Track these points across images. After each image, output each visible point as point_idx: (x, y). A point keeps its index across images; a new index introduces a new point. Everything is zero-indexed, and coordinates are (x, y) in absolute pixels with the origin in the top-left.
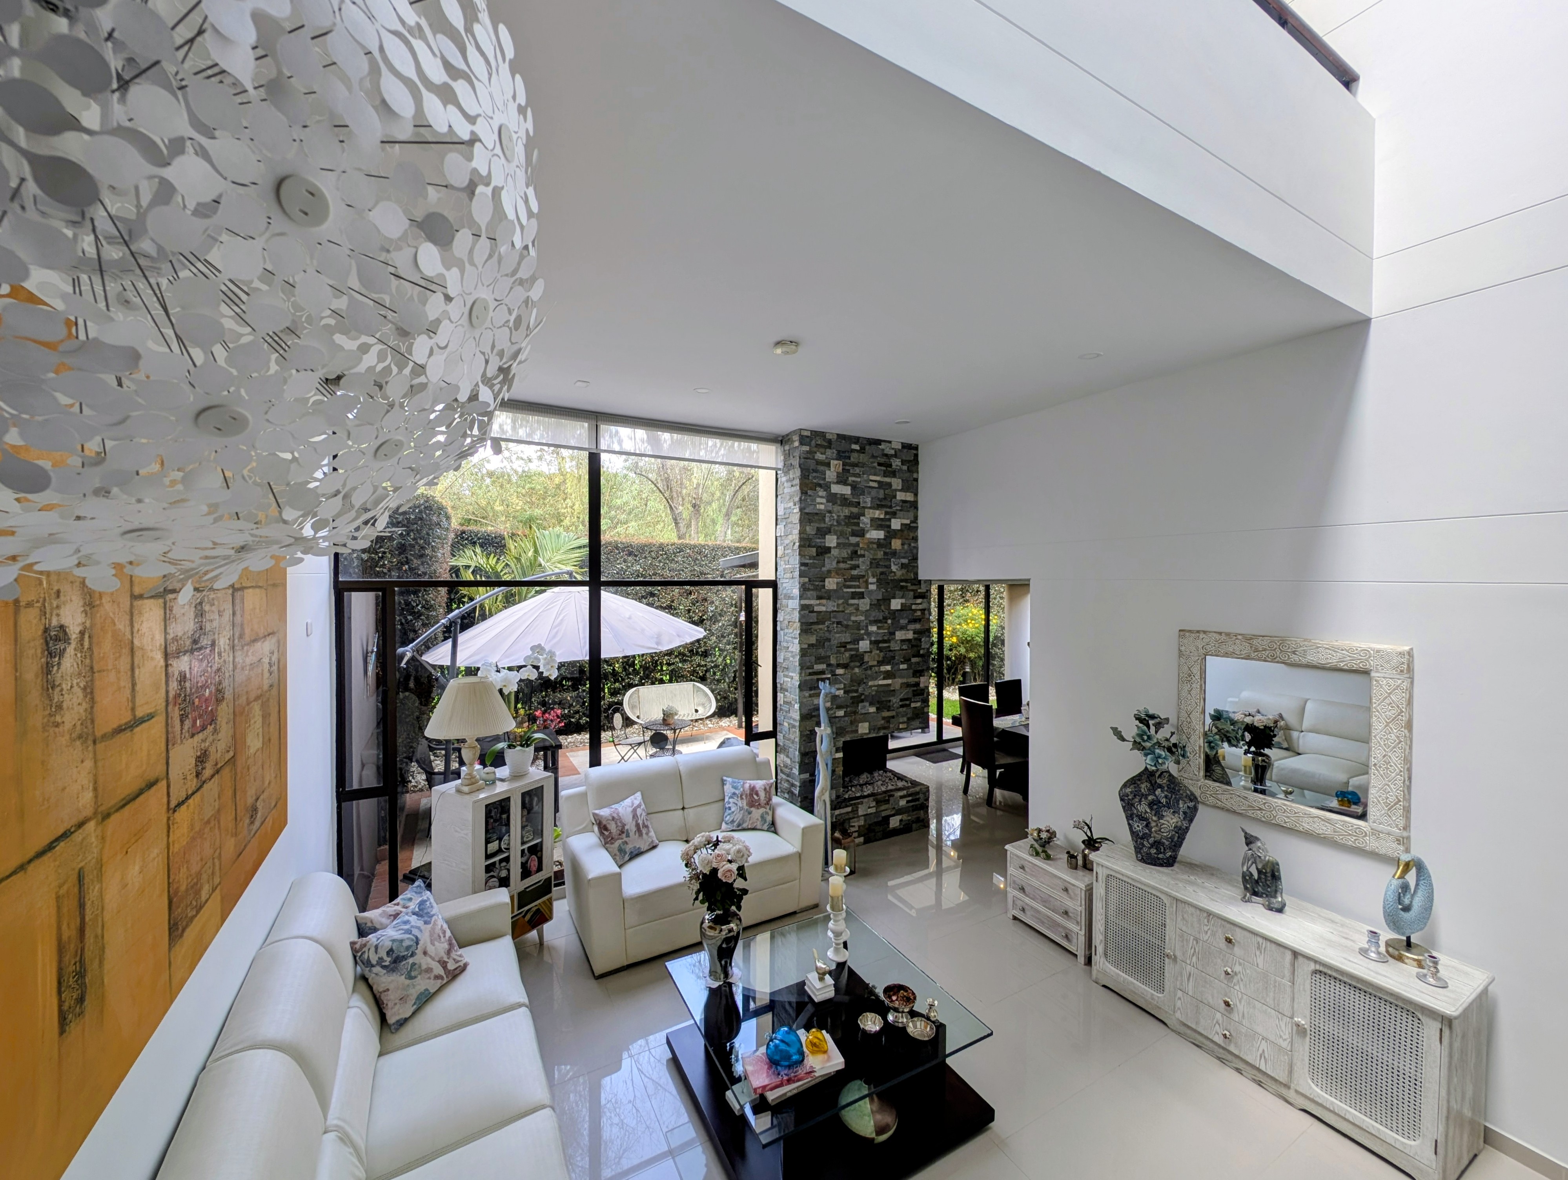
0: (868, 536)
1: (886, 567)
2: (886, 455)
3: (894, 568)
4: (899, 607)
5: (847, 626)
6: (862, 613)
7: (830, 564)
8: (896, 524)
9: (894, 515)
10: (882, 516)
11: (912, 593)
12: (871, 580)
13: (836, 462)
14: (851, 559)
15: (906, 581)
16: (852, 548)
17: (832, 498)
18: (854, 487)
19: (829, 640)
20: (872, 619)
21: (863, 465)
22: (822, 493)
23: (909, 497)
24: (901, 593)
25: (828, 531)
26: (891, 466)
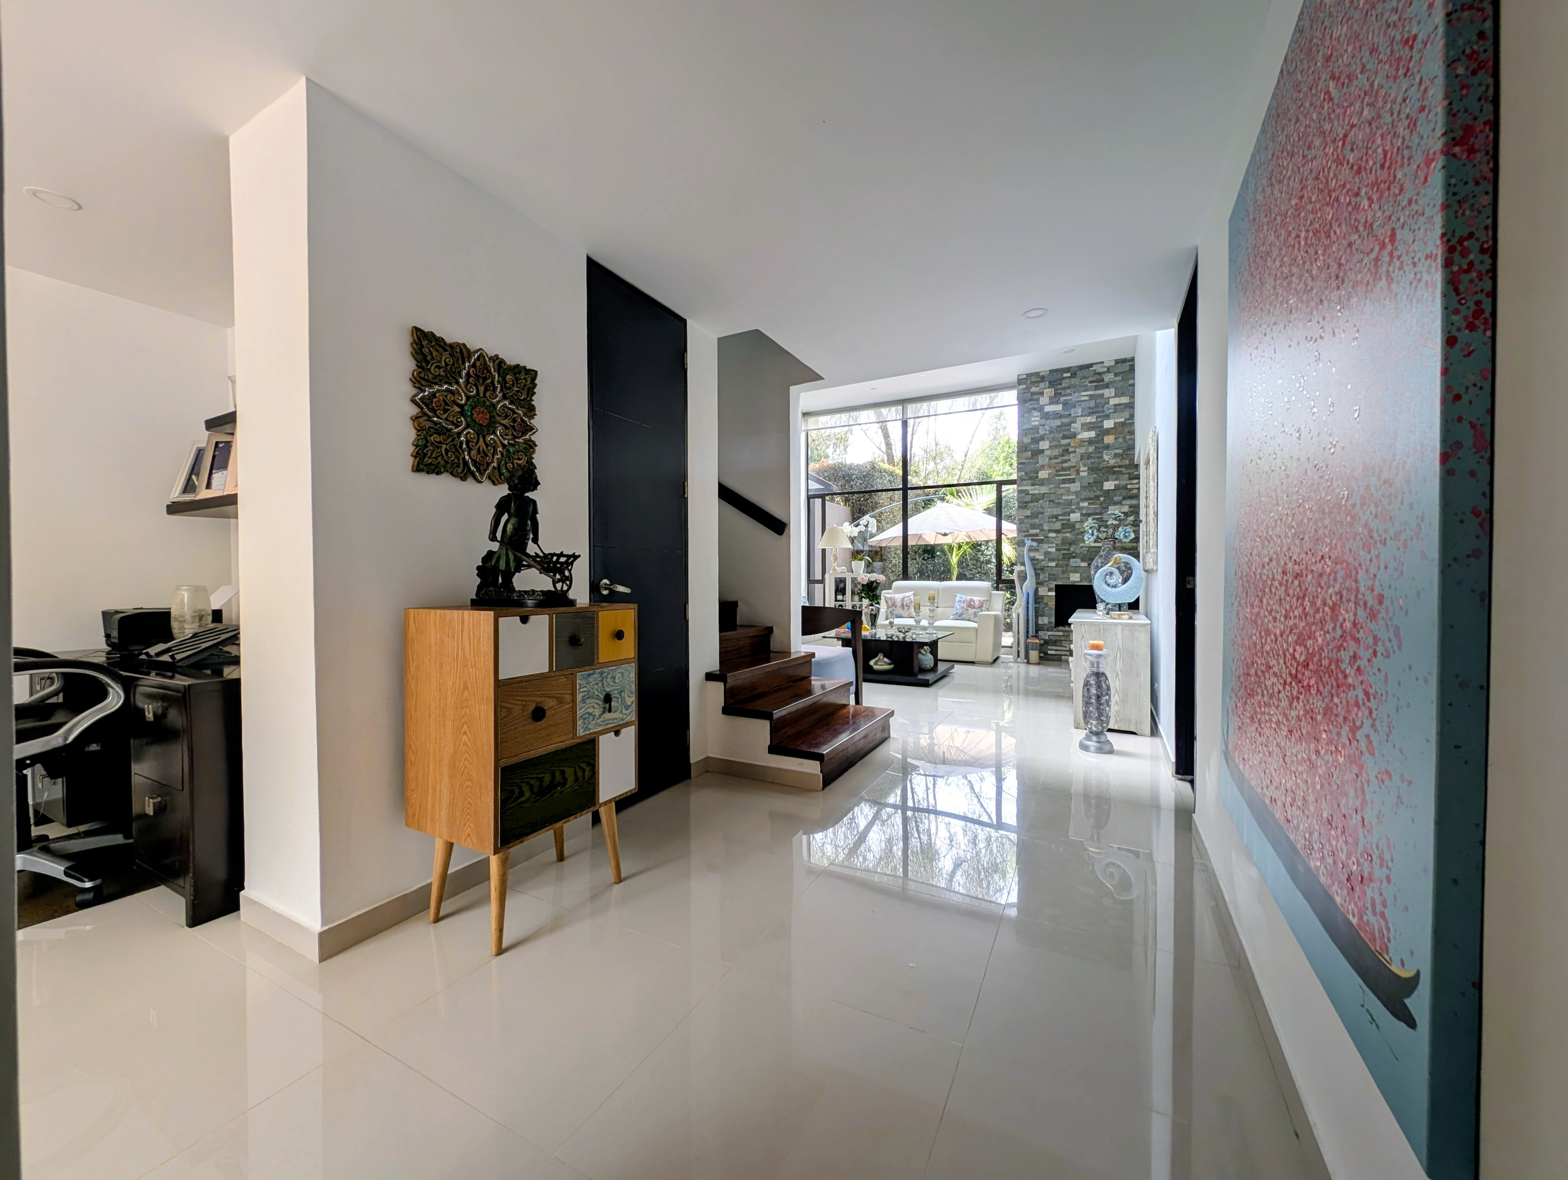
0: (1079, 437)
1: (1099, 458)
2: (1099, 374)
3: (1106, 458)
4: (1113, 488)
5: (1058, 503)
6: (1073, 493)
7: (1042, 460)
8: (1108, 424)
9: (1107, 417)
10: (1094, 420)
11: (1127, 476)
12: (1082, 469)
13: (1048, 390)
14: (1063, 455)
15: (1119, 467)
16: (1063, 448)
17: (1046, 416)
18: (1065, 404)
19: (1043, 513)
20: (1083, 497)
21: (1074, 386)
22: (1036, 413)
23: (1125, 400)
24: (1115, 477)
25: (1042, 438)
26: (1103, 380)
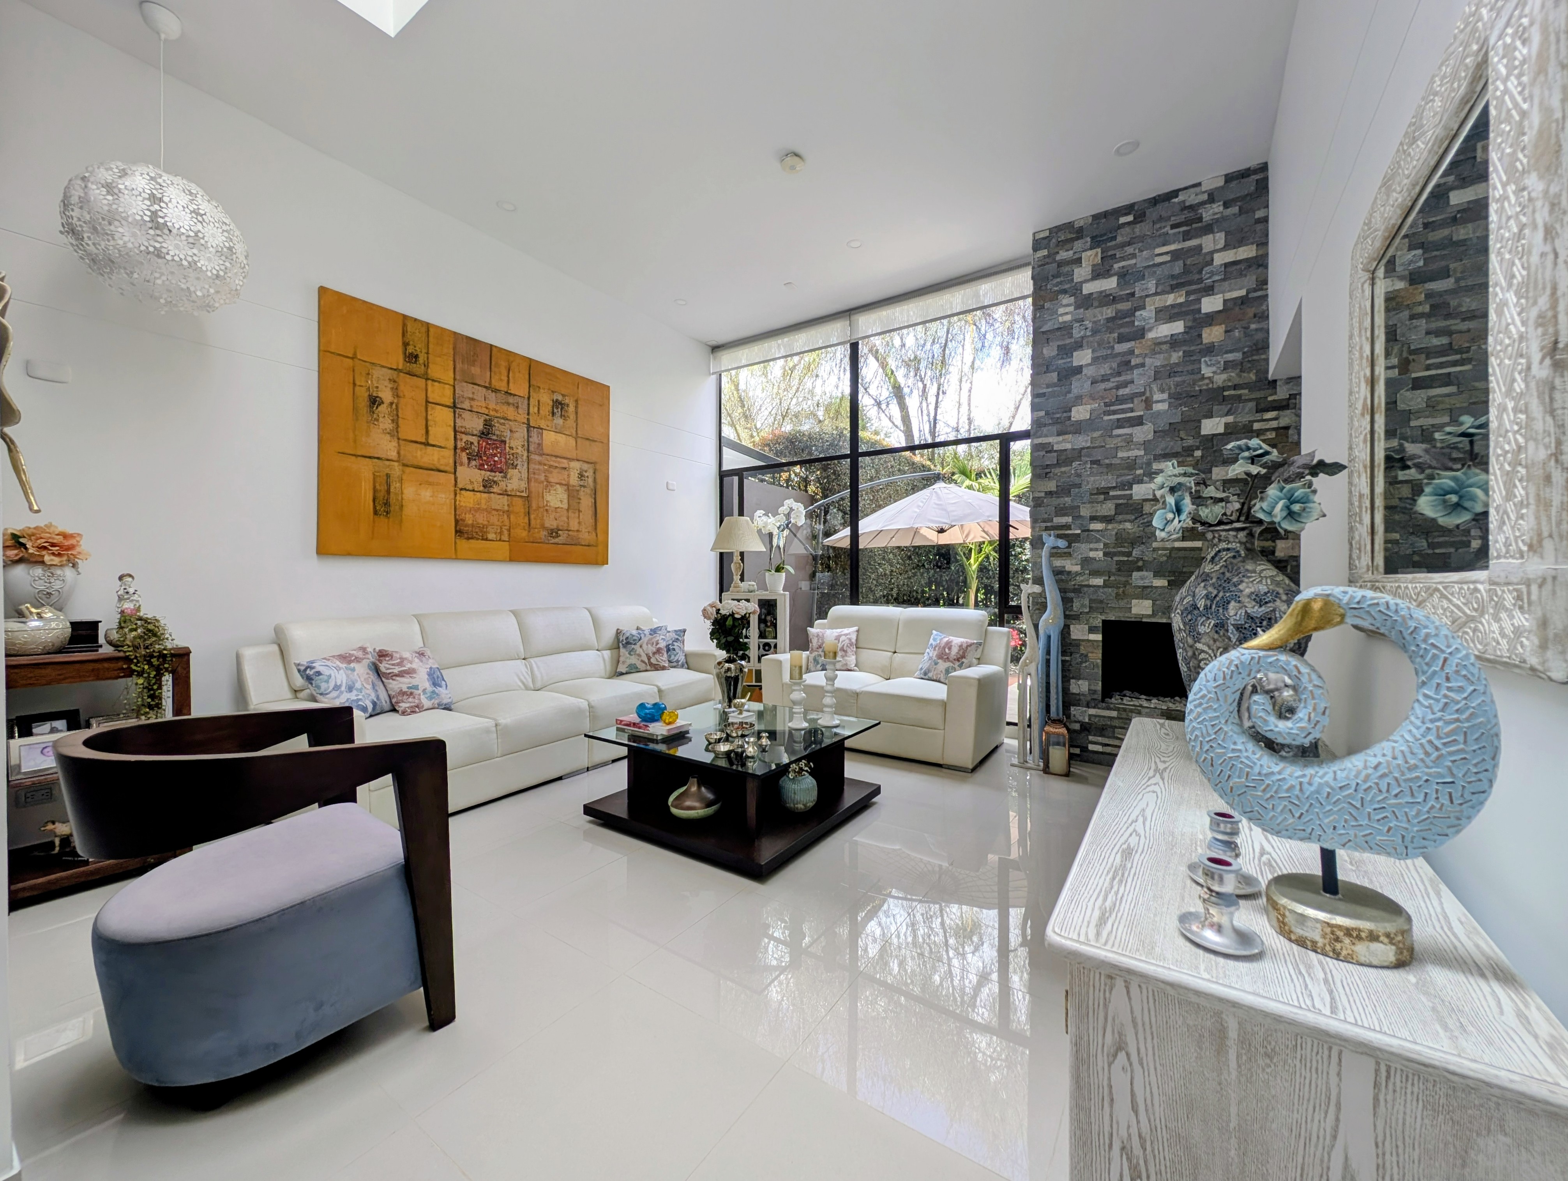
0: (1151, 335)
1: (1192, 372)
2: (1191, 208)
3: (1206, 371)
4: (1221, 430)
5: (1109, 466)
6: (1138, 445)
7: (1079, 386)
8: (1211, 304)
9: (1209, 290)
10: (1181, 300)
11: (1252, 405)
12: (1157, 396)
13: (1089, 253)
14: (1119, 374)
15: (1235, 387)
16: (1118, 359)
17: (1086, 302)
18: (1123, 275)
19: (1079, 486)
20: (1159, 451)
21: (1142, 238)
22: (1067, 300)
23: (1246, 252)
24: (1225, 408)
25: (1079, 345)
26: (1200, 219)
